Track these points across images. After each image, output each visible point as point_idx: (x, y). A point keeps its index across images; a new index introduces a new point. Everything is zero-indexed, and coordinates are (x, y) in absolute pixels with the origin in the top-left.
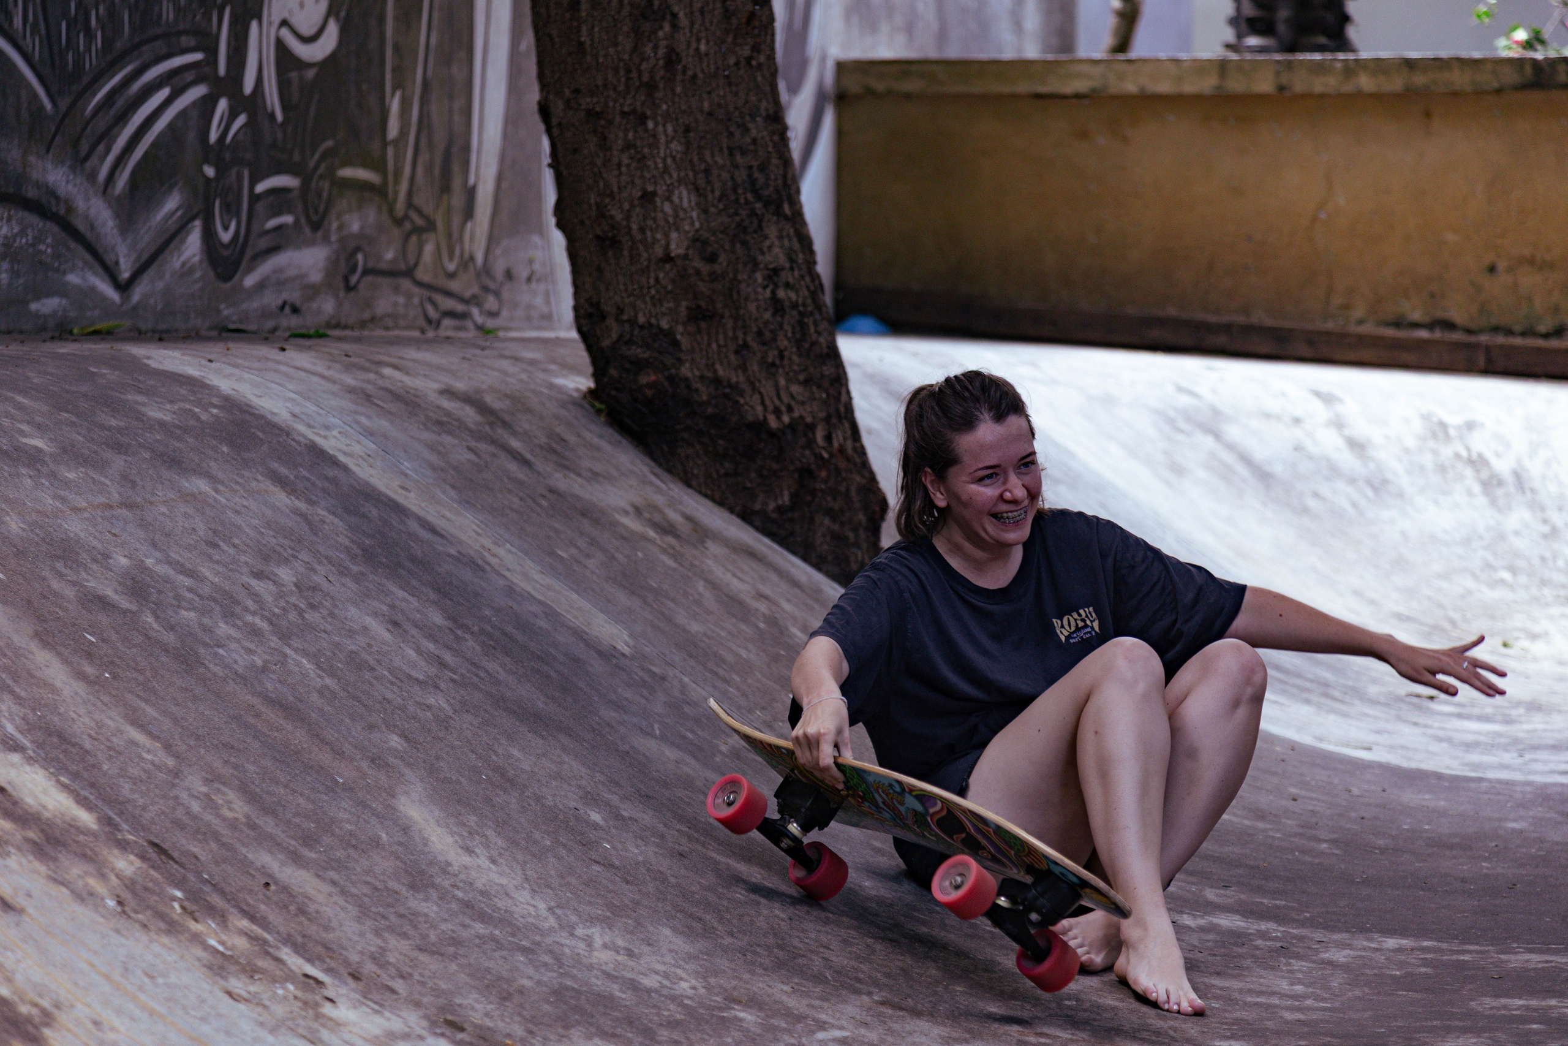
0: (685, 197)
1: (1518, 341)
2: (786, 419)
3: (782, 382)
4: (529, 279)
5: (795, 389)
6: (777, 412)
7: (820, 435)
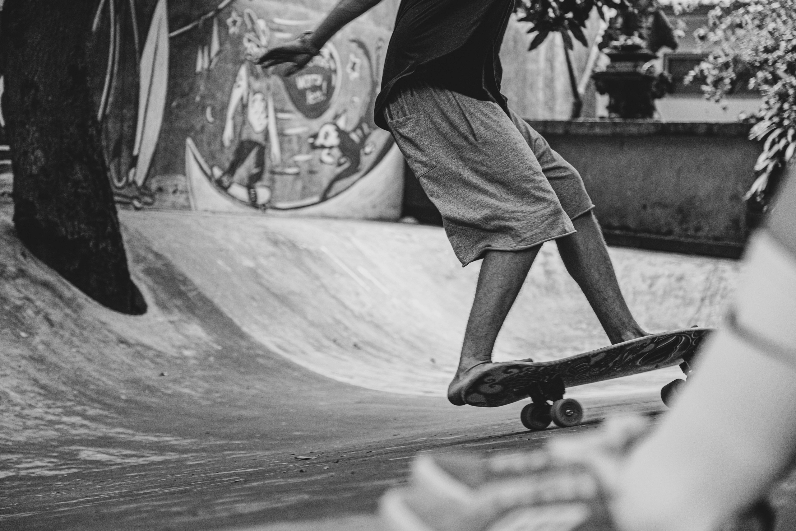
0: (39, 153)
1: (654, 236)
2: (76, 236)
3: (76, 223)
4: (175, 192)
5: (82, 226)
6: (72, 234)
7: (91, 244)
